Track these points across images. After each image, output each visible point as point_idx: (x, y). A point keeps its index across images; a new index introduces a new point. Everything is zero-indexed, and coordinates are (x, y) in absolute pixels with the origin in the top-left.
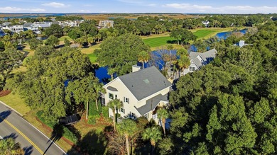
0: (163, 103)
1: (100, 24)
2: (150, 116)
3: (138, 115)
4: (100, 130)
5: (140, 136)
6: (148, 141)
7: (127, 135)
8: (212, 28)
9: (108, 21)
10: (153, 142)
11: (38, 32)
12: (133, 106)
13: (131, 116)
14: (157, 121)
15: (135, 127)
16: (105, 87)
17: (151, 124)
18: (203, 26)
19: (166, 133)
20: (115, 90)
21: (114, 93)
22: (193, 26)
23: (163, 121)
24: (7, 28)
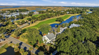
0: (54, 40)
1: (34, 13)
2: (52, 43)
3: (50, 43)
4: (42, 46)
5: (50, 46)
6: (52, 47)
7: (48, 46)
8: (70, 14)
9: (37, 12)
10: (53, 47)
11: (15, 17)
12: (49, 41)
13: (48, 43)
14: (53, 44)
15: (50, 45)
16: (43, 37)
17: (52, 44)
18: (67, 14)
19: (54, 46)
20: (45, 38)
21: (45, 39)
22: (64, 14)
23: (54, 44)
24: (6, 16)
